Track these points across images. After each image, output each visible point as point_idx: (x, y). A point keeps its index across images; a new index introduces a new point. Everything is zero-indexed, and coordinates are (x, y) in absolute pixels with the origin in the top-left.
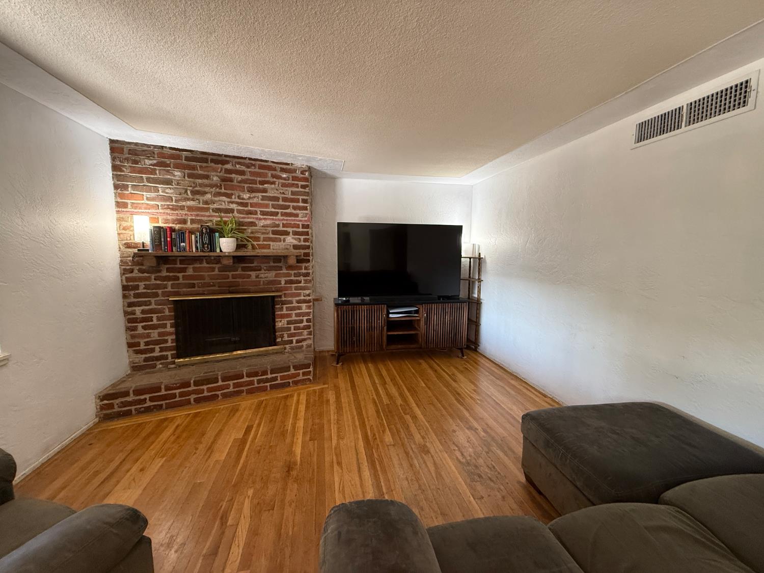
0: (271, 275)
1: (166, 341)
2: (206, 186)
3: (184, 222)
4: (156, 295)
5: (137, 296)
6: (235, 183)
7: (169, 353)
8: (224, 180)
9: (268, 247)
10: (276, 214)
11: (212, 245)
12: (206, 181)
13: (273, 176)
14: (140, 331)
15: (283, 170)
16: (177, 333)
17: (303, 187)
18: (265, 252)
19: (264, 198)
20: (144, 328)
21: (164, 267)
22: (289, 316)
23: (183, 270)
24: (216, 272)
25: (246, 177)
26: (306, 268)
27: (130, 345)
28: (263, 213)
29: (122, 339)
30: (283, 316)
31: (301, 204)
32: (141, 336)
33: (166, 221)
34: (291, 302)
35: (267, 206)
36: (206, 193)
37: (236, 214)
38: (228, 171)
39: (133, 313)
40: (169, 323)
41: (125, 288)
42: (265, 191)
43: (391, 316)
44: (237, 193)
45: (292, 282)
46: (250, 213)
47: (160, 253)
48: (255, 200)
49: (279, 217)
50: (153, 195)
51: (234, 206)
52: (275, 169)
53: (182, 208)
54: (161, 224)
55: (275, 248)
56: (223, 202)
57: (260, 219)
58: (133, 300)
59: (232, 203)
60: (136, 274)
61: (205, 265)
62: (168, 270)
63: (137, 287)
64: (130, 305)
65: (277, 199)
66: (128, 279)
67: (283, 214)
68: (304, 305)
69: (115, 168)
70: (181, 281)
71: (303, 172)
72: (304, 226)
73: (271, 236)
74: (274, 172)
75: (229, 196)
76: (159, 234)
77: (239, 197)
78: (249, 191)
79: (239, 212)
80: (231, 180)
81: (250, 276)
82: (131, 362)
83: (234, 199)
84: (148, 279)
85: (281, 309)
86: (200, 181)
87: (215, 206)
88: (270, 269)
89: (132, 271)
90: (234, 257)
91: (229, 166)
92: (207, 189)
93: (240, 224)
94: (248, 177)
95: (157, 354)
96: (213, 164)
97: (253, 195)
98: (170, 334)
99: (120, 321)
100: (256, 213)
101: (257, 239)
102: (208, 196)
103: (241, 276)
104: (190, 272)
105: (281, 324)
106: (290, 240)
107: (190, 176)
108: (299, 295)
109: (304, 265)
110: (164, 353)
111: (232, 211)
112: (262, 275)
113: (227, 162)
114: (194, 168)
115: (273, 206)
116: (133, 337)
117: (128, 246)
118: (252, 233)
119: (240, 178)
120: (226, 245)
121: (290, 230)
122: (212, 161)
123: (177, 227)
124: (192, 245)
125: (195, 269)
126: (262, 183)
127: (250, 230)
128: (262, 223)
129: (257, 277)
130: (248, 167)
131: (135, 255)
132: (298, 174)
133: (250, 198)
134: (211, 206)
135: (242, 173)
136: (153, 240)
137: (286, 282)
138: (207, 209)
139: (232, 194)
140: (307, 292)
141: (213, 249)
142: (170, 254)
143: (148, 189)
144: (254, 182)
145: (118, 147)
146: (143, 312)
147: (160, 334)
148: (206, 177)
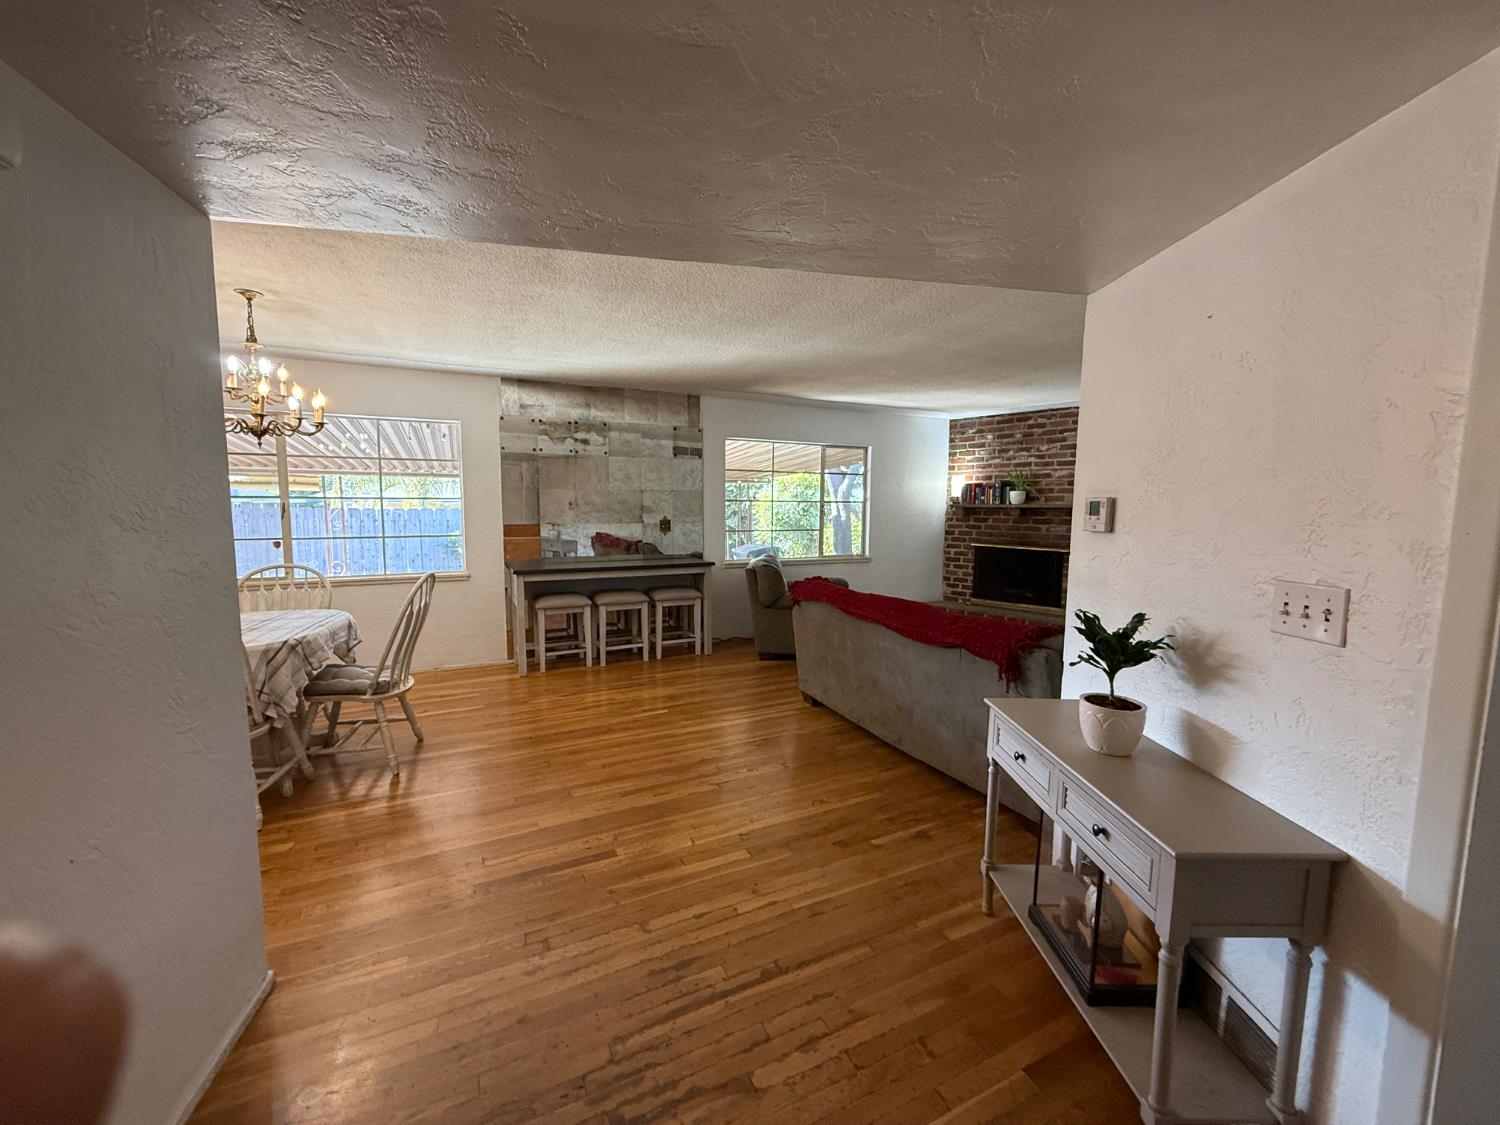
0: (1062, 530)
1: (967, 581)
2: (1010, 443)
3: (987, 478)
4: (965, 540)
5: (953, 540)
6: (1035, 437)
7: (968, 591)
8: (1025, 435)
11: (1003, 497)
12: (1010, 440)
14: (952, 568)
16: (975, 575)
19: (1062, 448)
20: (955, 566)
21: (972, 517)
23: (986, 520)
24: (1009, 523)
25: (1046, 429)
27: (945, 578)
28: (1059, 464)
29: (940, 572)
32: (952, 573)
33: (978, 478)
36: (1009, 450)
37: (1033, 467)
38: (1031, 427)
39: (949, 553)
40: (971, 565)
41: (947, 533)
42: (1064, 439)
44: (1036, 446)
46: (1047, 464)
47: (967, 506)
48: (1053, 451)
50: (972, 457)
51: (1032, 460)
53: (990, 466)
54: (974, 482)
56: (1023, 457)
57: (1056, 470)
58: (950, 542)
59: (1031, 456)
60: (954, 522)
61: (1002, 517)
62: (976, 520)
63: (953, 533)
64: (948, 546)
66: (949, 526)
69: (952, 440)
70: (983, 530)
75: (1027, 450)
76: (968, 489)
77: (1038, 450)
78: (1047, 443)
79: (1036, 464)
80: (1032, 434)
81: (1039, 529)
82: (944, 593)
83: (1033, 452)
84: (960, 526)
86: (1005, 440)
87: (1016, 461)
89: (951, 519)
90: (1024, 509)
91: (1031, 422)
92: (1010, 447)
93: (1032, 476)
94: (1048, 428)
95: (960, 590)
96: (1018, 423)
97: (1052, 445)
98: (969, 575)
99: (940, 559)
100: (1052, 464)
101: (1052, 491)
102: (1011, 453)
103: (1032, 529)
104: (990, 522)
107: (999, 437)
110: (965, 590)
111: (1030, 464)
112: (1053, 530)
113: (1030, 418)
114: (1002, 429)
116: (947, 572)
117: (952, 499)
118: (1046, 485)
119: (1040, 431)
120: (1015, 497)
122: (1019, 420)
123: (984, 482)
124: (990, 499)
125: (995, 520)
126: (1061, 432)
127: (1045, 481)
129: (1048, 530)
130: (1049, 418)
131: (954, 507)
133: (1048, 449)
134: (1013, 462)
135: (1043, 425)
136: (963, 494)
138: (1007, 465)
139: (1031, 448)
141: (1003, 501)
142: (972, 506)
143: (968, 453)
144: (1054, 432)
145: (954, 424)
146: (956, 553)
147: (964, 574)
148: (1011, 436)
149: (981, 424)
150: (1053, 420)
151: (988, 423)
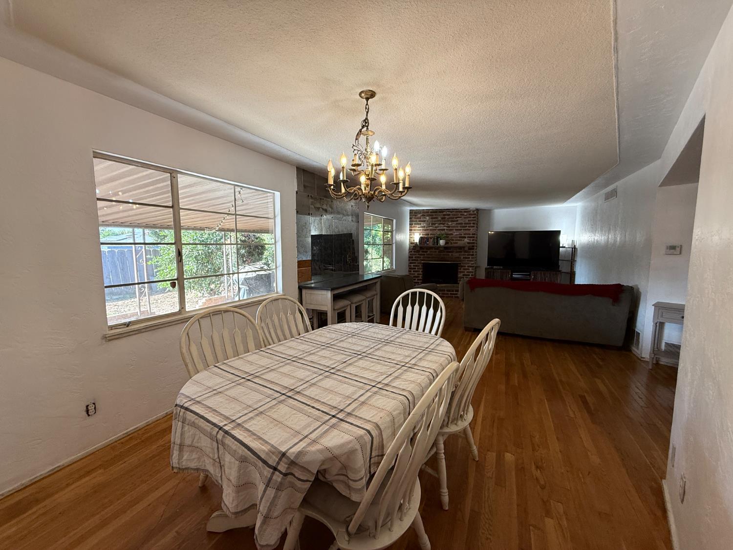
0: (457, 255)
1: (419, 277)
3: (428, 235)
4: (418, 260)
5: (412, 260)
6: (446, 219)
7: (420, 281)
8: (442, 218)
9: (457, 243)
10: (461, 230)
11: (438, 242)
12: (436, 220)
13: (461, 215)
14: (412, 272)
15: (465, 212)
16: (423, 274)
17: (473, 218)
18: (456, 245)
19: (457, 224)
21: (421, 251)
22: (463, 272)
23: (426, 252)
24: (437, 253)
26: (472, 252)
28: (456, 230)
30: (461, 272)
31: (472, 225)
33: (424, 235)
34: (465, 266)
35: (458, 227)
37: (446, 231)
38: (444, 215)
39: (411, 266)
40: (421, 270)
41: (409, 257)
42: (457, 221)
43: (513, 276)
44: (446, 223)
45: (466, 258)
46: (451, 230)
47: (421, 246)
48: (453, 225)
49: (462, 231)
50: (420, 226)
51: (445, 228)
52: (461, 212)
53: (428, 230)
54: (422, 236)
55: (460, 243)
56: (442, 227)
58: (411, 261)
59: (445, 226)
60: (413, 253)
61: (434, 250)
63: (412, 257)
64: (410, 263)
65: (462, 224)
66: (410, 254)
67: (464, 230)
68: (470, 268)
69: (410, 218)
70: (426, 256)
71: (474, 211)
72: (472, 234)
73: (458, 239)
74: (461, 213)
75: (444, 224)
76: (421, 239)
77: (447, 224)
78: (451, 222)
79: (447, 230)
80: (445, 218)
81: (449, 255)
84: (416, 254)
85: (461, 269)
86: (434, 220)
87: (439, 228)
88: (457, 252)
89: (411, 252)
90: (444, 247)
91: (444, 213)
92: (436, 222)
93: (447, 234)
94: (451, 216)
97: (453, 223)
98: (421, 274)
100: (453, 230)
101: (453, 240)
102: (437, 225)
103: (446, 255)
104: (429, 252)
105: (460, 275)
106: (466, 240)
107: (431, 218)
108: (469, 263)
109: (471, 251)
110: (418, 281)
111: (444, 230)
112: (454, 255)
113: (444, 212)
114: (433, 215)
115: (460, 227)
116: (410, 274)
117: (411, 243)
118: (451, 238)
119: (448, 217)
120: (442, 242)
121: (466, 236)
122: (440, 212)
124: (431, 243)
125: (431, 252)
126: (456, 218)
127: (450, 236)
128: (455, 233)
129: (452, 255)
130: (451, 212)
131: (414, 247)
132: (471, 212)
133: (451, 224)
134: (437, 228)
135: (449, 215)
136: (419, 241)
137: (464, 258)
138: (435, 230)
140: (472, 262)
141: (437, 244)
142: (423, 246)
143: (418, 224)
144: (453, 218)
145: (411, 212)
146: (414, 266)
147: (418, 274)
148: (437, 218)
149: (424, 212)
150: (453, 213)
151: (428, 212)
